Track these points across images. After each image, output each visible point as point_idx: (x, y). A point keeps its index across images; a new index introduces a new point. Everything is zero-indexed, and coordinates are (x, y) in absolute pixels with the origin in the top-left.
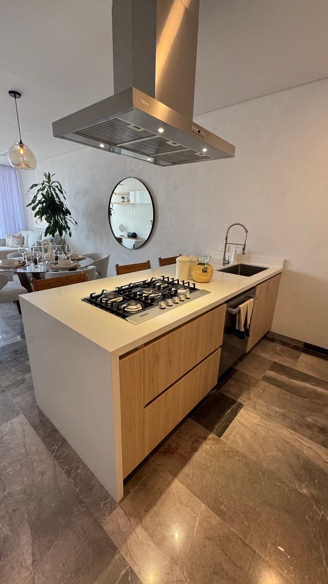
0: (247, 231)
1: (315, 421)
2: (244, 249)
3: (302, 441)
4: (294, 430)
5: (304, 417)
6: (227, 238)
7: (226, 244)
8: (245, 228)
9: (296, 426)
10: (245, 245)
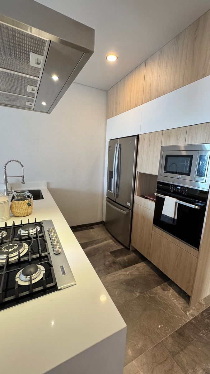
0: (23, 166)
1: (108, 261)
2: (23, 180)
3: (116, 275)
4: (109, 273)
5: (105, 264)
6: (5, 173)
7: (6, 177)
8: (20, 163)
9: (108, 271)
10: (23, 177)
